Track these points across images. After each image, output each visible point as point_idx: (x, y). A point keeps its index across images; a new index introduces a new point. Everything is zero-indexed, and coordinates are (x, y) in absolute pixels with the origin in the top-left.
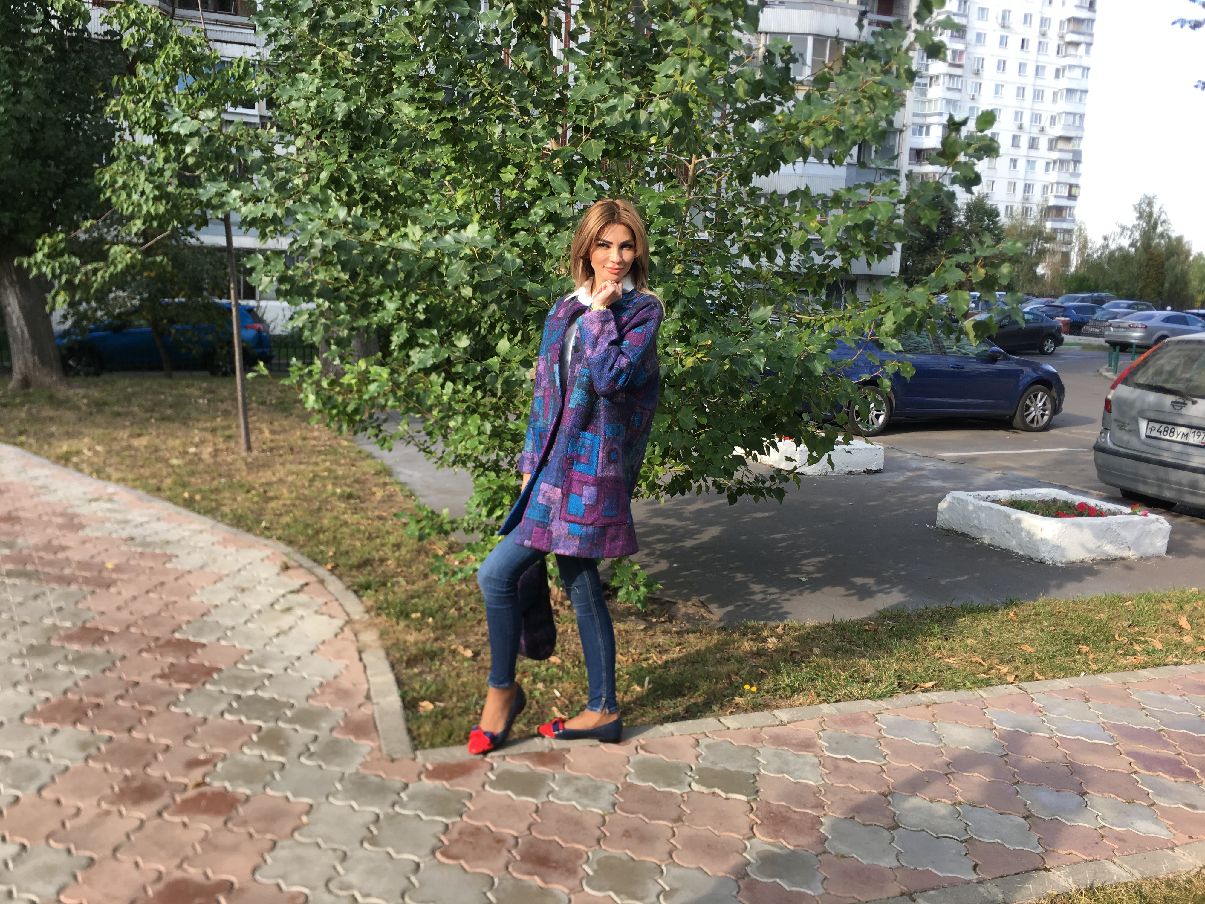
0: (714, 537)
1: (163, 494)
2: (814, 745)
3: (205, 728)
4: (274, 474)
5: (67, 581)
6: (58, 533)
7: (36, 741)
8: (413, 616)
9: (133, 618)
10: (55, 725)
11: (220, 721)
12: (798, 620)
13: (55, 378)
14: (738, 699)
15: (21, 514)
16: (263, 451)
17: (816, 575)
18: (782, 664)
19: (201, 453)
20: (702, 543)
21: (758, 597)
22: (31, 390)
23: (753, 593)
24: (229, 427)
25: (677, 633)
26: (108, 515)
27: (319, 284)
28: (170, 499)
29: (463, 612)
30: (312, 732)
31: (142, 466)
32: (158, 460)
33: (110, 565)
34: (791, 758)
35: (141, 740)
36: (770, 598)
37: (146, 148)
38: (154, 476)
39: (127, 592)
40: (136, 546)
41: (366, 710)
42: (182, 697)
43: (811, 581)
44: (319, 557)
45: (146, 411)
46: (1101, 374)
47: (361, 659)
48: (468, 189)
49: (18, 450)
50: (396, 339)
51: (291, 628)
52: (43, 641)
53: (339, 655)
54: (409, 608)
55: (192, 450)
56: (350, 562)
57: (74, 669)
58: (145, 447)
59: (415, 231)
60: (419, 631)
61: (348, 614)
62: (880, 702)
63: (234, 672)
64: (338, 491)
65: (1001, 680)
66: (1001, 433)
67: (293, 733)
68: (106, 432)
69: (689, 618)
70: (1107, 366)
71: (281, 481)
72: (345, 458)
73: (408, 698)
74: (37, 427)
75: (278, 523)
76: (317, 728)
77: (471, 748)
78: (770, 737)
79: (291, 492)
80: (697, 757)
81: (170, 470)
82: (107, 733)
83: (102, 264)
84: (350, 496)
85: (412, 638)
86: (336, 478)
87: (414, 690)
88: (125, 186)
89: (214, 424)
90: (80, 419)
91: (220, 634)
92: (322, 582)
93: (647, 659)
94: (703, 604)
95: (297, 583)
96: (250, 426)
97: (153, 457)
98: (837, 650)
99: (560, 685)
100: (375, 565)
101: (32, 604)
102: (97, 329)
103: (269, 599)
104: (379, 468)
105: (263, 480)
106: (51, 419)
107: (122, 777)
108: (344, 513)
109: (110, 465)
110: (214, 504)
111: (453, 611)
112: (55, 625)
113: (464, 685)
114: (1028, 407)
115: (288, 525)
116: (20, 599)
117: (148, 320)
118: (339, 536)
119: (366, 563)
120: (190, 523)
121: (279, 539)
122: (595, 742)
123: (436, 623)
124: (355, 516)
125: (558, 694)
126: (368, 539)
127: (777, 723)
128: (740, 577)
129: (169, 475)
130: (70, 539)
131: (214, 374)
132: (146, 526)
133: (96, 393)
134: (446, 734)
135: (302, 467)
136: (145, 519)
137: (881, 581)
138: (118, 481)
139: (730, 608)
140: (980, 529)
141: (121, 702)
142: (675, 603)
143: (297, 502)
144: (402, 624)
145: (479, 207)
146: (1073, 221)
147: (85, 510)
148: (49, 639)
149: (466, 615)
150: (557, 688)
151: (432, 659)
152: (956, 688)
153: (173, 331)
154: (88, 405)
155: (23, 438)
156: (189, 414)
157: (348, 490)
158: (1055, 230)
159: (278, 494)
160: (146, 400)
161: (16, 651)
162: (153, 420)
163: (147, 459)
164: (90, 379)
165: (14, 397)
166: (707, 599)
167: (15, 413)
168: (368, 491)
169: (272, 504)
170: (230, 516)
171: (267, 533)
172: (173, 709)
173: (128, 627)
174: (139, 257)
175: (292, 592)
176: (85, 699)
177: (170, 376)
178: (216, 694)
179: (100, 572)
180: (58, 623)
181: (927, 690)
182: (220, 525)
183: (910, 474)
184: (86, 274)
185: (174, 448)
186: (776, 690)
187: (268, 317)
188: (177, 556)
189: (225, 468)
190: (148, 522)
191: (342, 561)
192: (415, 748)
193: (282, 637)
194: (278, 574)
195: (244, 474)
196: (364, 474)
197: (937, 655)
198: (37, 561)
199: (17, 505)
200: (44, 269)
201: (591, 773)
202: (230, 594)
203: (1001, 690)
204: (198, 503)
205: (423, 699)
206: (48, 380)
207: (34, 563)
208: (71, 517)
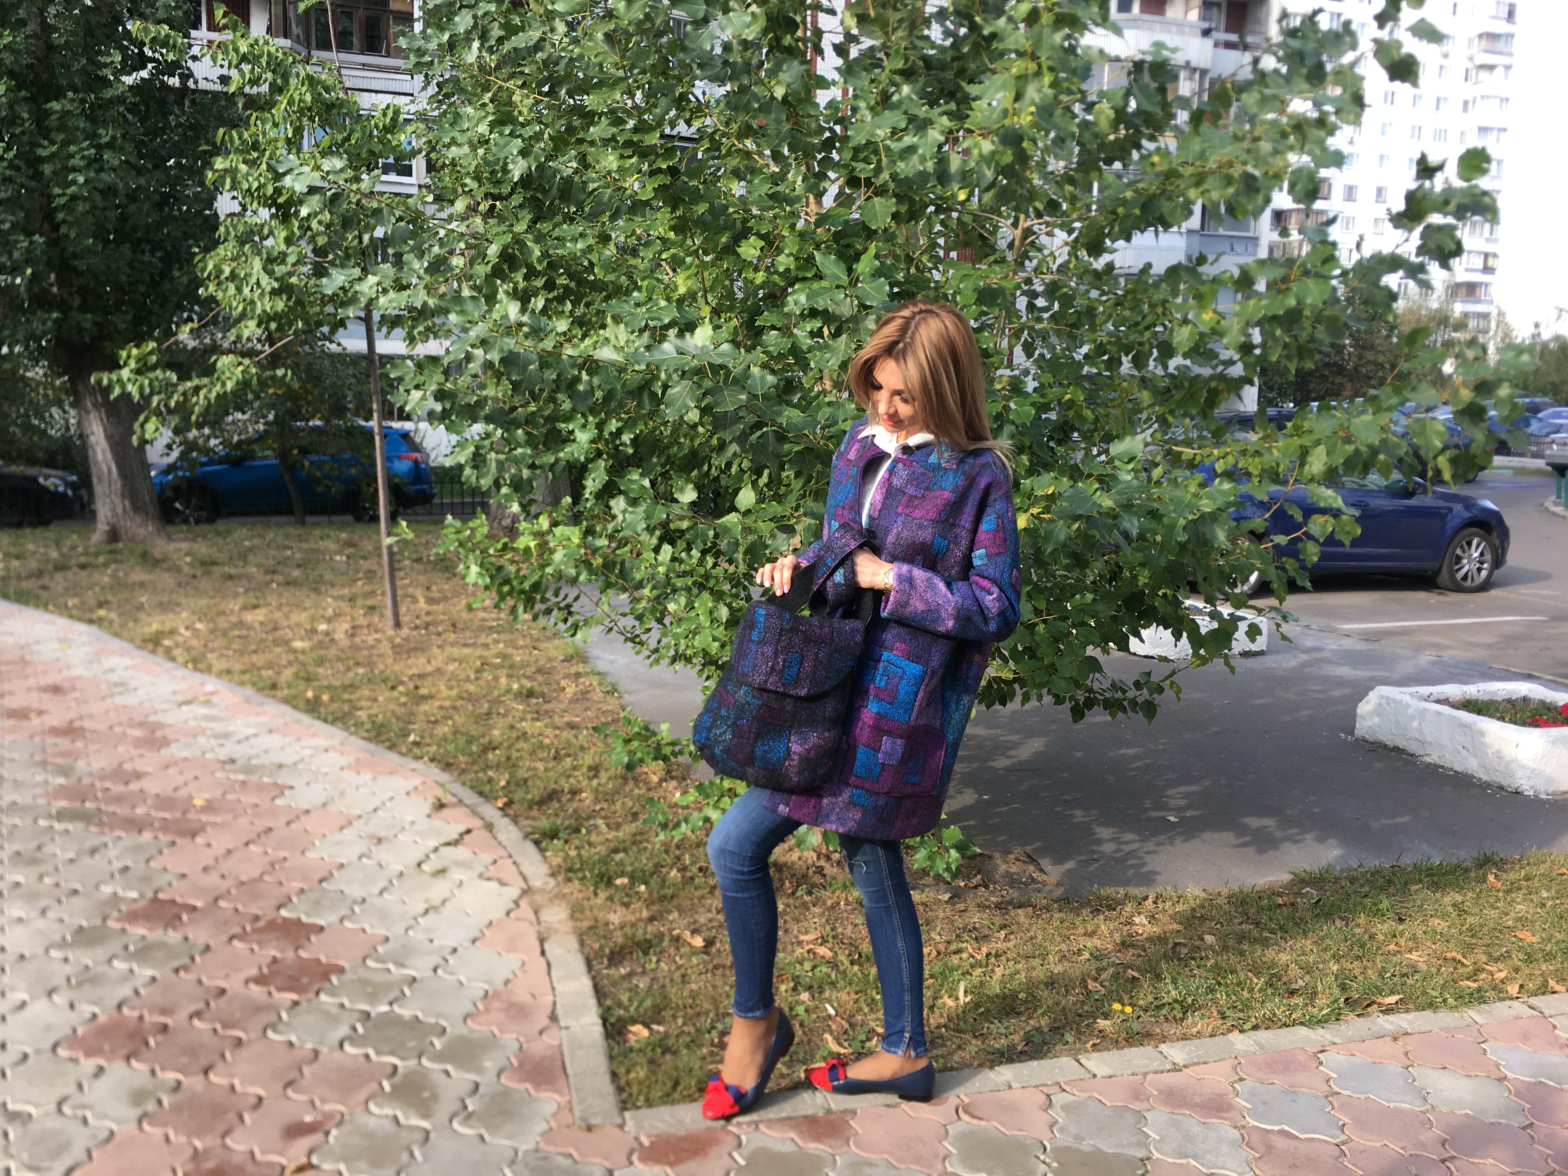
0: (1036, 753)
1: (279, 694)
2: (1230, 1107)
3: (315, 1067)
4: (429, 662)
5: (137, 826)
6: (134, 752)
7: (72, 1089)
8: (618, 882)
9: (224, 885)
10: (101, 1061)
11: (337, 1055)
12: (1175, 887)
13: (150, 529)
14: (1102, 1023)
15: (87, 724)
16: (416, 628)
17: (1189, 814)
18: (1164, 966)
19: (334, 631)
20: (1020, 762)
21: (1109, 848)
22: (120, 545)
23: (1100, 842)
24: (373, 593)
25: (998, 906)
26: (203, 724)
27: (490, 402)
28: (287, 701)
29: (689, 874)
30: (472, 1077)
31: (255, 652)
32: (277, 643)
33: (198, 802)
34: (1197, 1130)
35: (220, 1086)
36: (1127, 848)
37: (262, 226)
38: (269, 665)
39: (221, 841)
40: (235, 772)
41: (551, 1039)
42: (284, 1015)
43: (1183, 821)
44: (487, 788)
45: (267, 572)
46: (1547, 510)
47: (543, 953)
48: (693, 270)
49: (93, 629)
50: (592, 483)
51: (444, 902)
52: (98, 922)
53: (511, 946)
54: (613, 867)
55: (323, 627)
56: (529, 796)
57: (135, 967)
58: (261, 623)
59: (619, 334)
60: (626, 905)
61: (525, 879)
62: (1320, 1031)
63: (362, 972)
64: (515, 686)
65: (1499, 992)
66: (1421, 595)
67: (443, 1078)
68: (212, 602)
69: (1012, 881)
70: (1553, 498)
71: (439, 671)
72: (524, 637)
73: (612, 1020)
74: (123, 596)
75: (431, 736)
76: (479, 1070)
77: (706, 1108)
78: (1161, 1092)
79: (451, 688)
80: (1051, 1127)
81: (291, 657)
82: (172, 1076)
83: (205, 380)
84: (531, 694)
85: (615, 918)
86: (511, 667)
87: (620, 1005)
88: (233, 276)
89: (354, 590)
90: (179, 584)
91: (345, 911)
92: (489, 827)
93: (959, 951)
94: (1031, 859)
95: (454, 830)
96: (399, 592)
97: (270, 637)
98: (1242, 938)
99: (834, 995)
100: (564, 799)
101: (87, 861)
102: (210, 463)
103: (417, 855)
104: (571, 651)
105: (414, 671)
106: (142, 585)
107: (189, 1152)
108: (522, 719)
109: (213, 651)
110: (346, 707)
111: (674, 873)
112: (115, 894)
113: (694, 995)
114: (1459, 559)
115: (445, 739)
116: (71, 855)
117: (274, 450)
118: (515, 754)
119: (552, 796)
120: (313, 736)
121: (432, 760)
122: (894, 1099)
123: (650, 893)
124: (538, 724)
125: (832, 1012)
126: (555, 758)
127: (1169, 1066)
128: (1079, 815)
129: (290, 663)
130: (148, 762)
131: (358, 519)
132: (252, 740)
133: (203, 548)
134: (669, 1085)
135: (467, 651)
136: (253, 731)
137: (1287, 822)
138: (220, 674)
139: (1070, 865)
140: (1422, 743)
141: (196, 1022)
142: (990, 857)
143: (459, 703)
144: (602, 895)
145: (710, 297)
146: (1491, 302)
147: (173, 717)
148: (104, 919)
149: (692, 878)
150: (829, 1001)
151: (646, 954)
152: (1432, 1006)
153: (307, 464)
154: (191, 565)
155: (102, 613)
156: (321, 576)
157: (528, 684)
158: (1466, 315)
159: (434, 690)
160: (267, 559)
161: (57, 938)
162: (274, 585)
163: (263, 641)
164: (199, 529)
165: (97, 555)
166: (1036, 850)
167: (96, 576)
168: (555, 686)
169: (425, 707)
170: (368, 726)
171: (416, 750)
172: (270, 1034)
173: (216, 900)
174: (254, 371)
175: (448, 844)
176: (147, 1017)
177: (303, 523)
178: (334, 1010)
179: (184, 812)
180: (120, 893)
181: (1389, 1010)
182: (353, 738)
183: (1305, 657)
184: (184, 394)
185: (298, 625)
186: (1159, 1007)
187: (428, 444)
188: (292, 788)
189: (365, 652)
190: (256, 735)
191: (519, 795)
192: (624, 1106)
193: (431, 915)
194: (429, 816)
195: (390, 661)
196: (550, 660)
197: (1392, 947)
198: (100, 794)
199: (84, 709)
200: (130, 388)
201: (891, 1154)
202: (361, 847)
203: (1501, 1008)
204: (326, 706)
205: (634, 1021)
206: (142, 531)
207: (96, 798)
208: (153, 728)
